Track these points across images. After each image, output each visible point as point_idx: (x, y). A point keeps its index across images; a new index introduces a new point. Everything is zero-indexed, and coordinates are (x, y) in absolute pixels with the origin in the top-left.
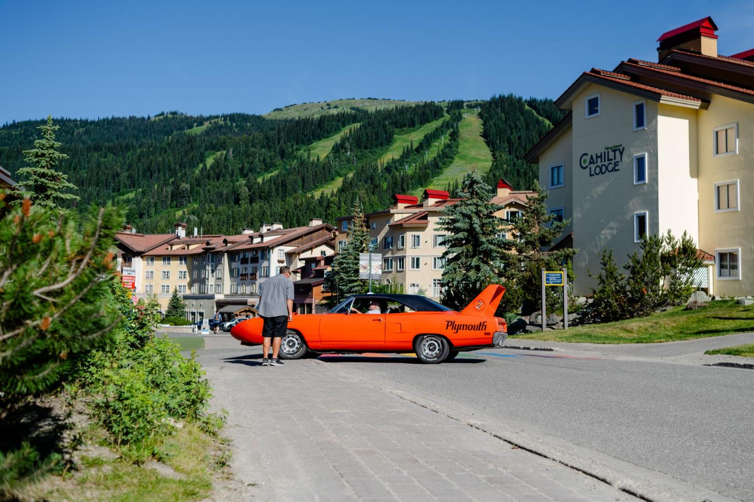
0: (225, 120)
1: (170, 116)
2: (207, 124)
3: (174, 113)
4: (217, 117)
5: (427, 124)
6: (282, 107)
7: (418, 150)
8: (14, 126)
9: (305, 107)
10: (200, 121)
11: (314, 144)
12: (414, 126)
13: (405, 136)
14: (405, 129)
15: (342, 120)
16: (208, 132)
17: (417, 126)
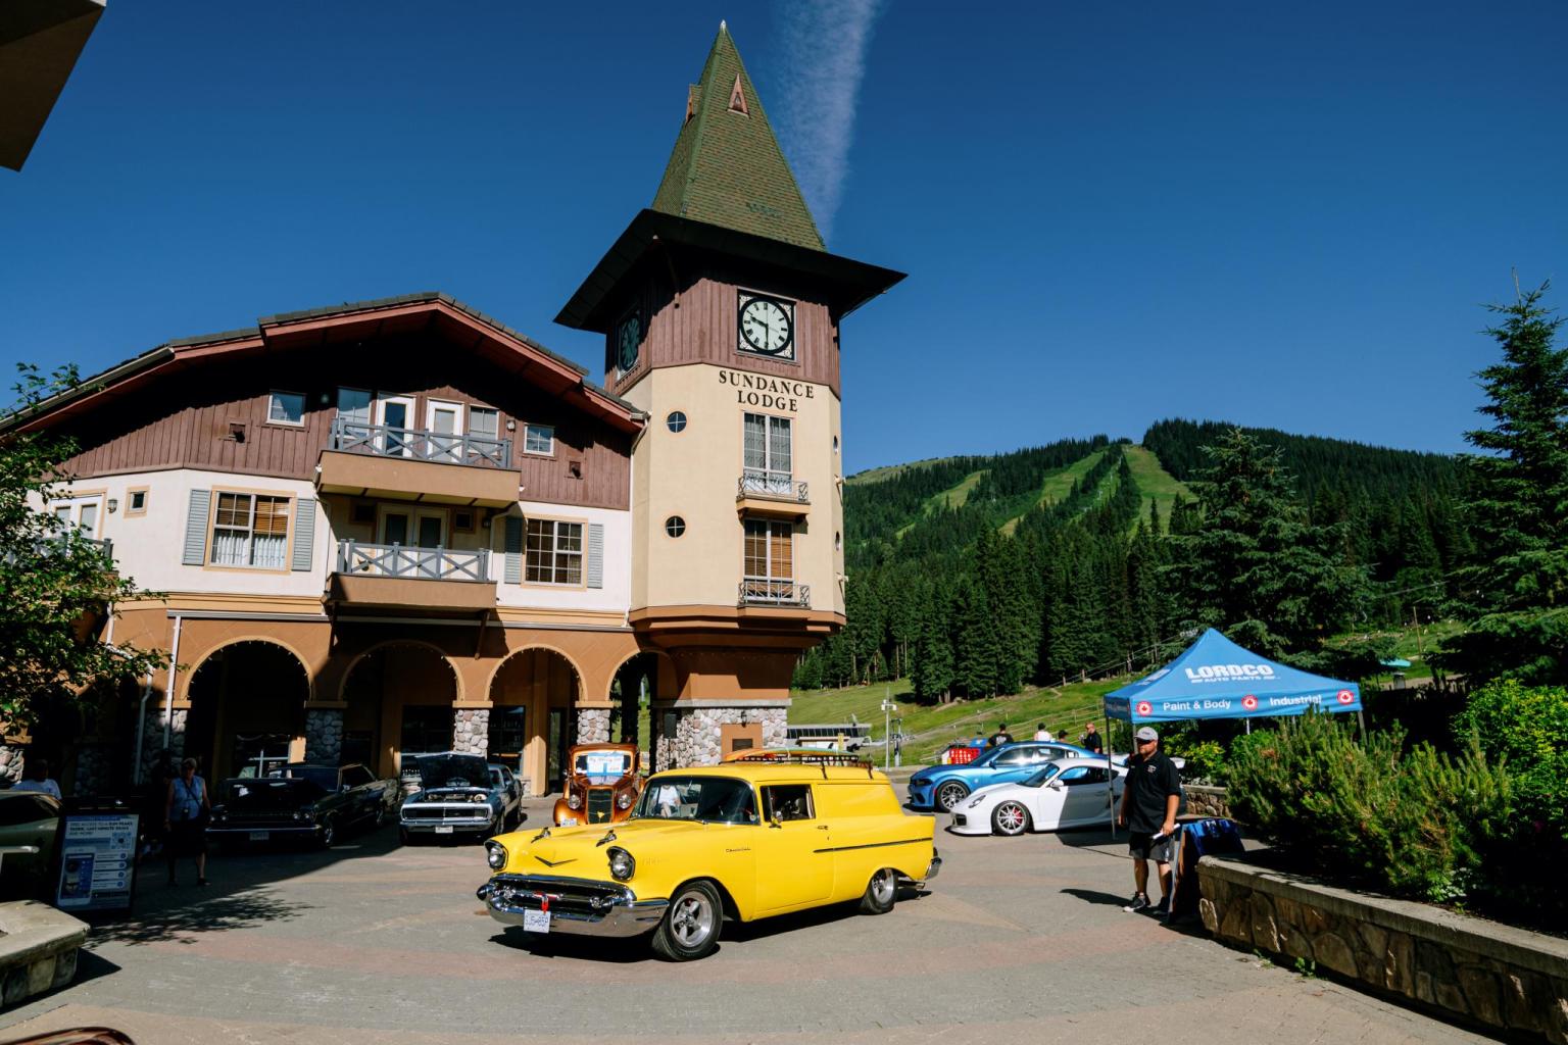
5: (1076, 464)
7: (1084, 490)
9: (881, 472)
11: (937, 496)
12: (1061, 466)
13: (1057, 477)
14: (1052, 469)
17: (1065, 465)
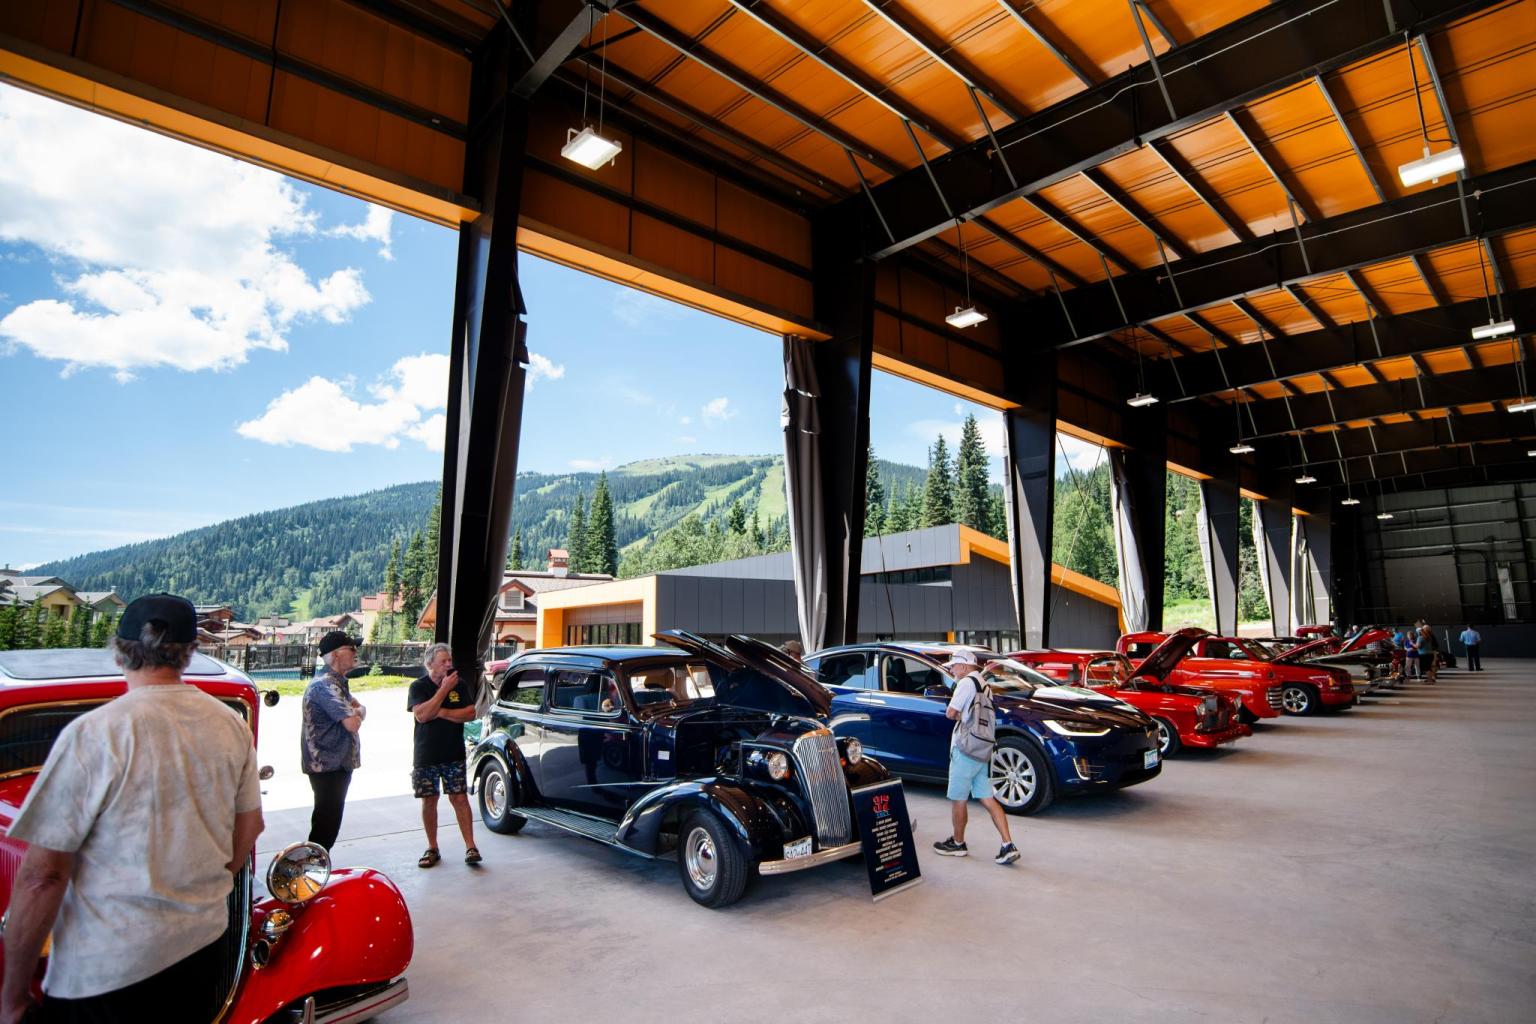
0: (572, 479)
1: (527, 476)
2: (556, 484)
3: (531, 473)
4: (564, 476)
6: (626, 464)
8: (394, 489)
10: (551, 480)
15: (667, 479)
16: (556, 491)
